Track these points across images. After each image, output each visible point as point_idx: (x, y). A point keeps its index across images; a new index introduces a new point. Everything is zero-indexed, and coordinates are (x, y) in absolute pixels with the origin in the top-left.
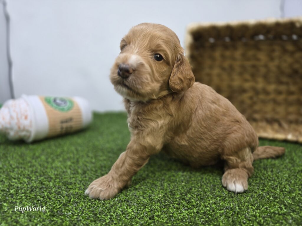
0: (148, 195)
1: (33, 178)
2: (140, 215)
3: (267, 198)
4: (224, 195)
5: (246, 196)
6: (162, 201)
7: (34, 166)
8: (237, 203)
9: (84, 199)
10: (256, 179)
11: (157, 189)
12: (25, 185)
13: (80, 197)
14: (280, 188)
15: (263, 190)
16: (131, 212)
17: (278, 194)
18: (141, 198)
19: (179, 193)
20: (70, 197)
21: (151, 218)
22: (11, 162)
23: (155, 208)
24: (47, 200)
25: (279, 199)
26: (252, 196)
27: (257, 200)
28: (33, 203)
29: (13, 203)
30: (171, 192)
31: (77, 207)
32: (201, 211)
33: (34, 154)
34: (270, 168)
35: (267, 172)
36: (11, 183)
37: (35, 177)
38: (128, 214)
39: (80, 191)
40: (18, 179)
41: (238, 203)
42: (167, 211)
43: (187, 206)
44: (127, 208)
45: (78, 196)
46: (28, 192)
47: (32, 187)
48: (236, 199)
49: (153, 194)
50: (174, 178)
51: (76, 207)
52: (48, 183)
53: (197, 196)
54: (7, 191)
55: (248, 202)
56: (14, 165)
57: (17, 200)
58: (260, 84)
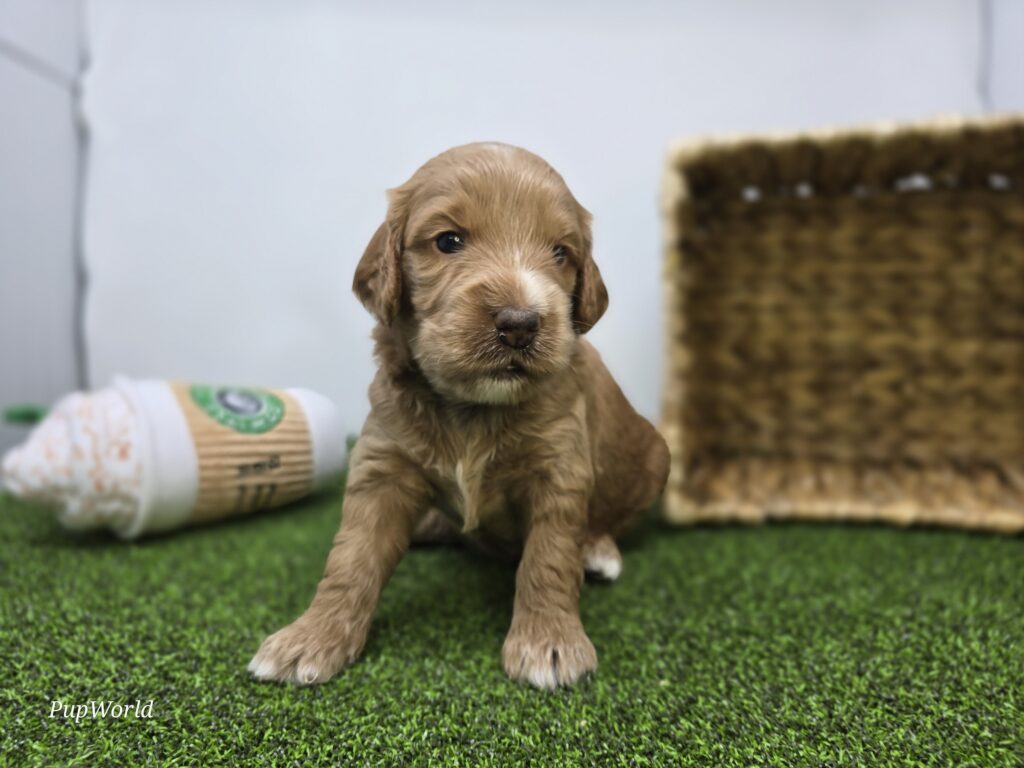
0: (537, 720)
1: (138, 659)
3: (971, 734)
4: (814, 722)
5: (893, 723)
6: (588, 742)
7: (140, 617)
8: (861, 749)
9: (309, 731)
10: (929, 664)
11: (570, 703)
12: (108, 680)
13: (297, 725)
14: (1018, 697)
15: (953, 704)
17: (1009, 719)
18: (515, 732)
19: (649, 715)
20: (262, 722)
22: (66, 604)
24: (180, 735)
25: (1013, 737)
26: (914, 726)
27: (934, 739)
28: (132, 744)
29: (64, 741)
30: (621, 711)
31: (284, 756)
33: (145, 578)
34: (976, 629)
35: (967, 641)
36: (61, 675)
37: (144, 657)
39: (298, 705)
40: (87, 658)
41: (866, 750)
43: (680, 762)
44: (462, 766)
45: (290, 722)
47: (131, 688)
48: (857, 737)
49: (555, 717)
50: (630, 664)
51: (280, 758)
52: (187, 676)
53: (713, 724)
54: (45, 701)
55: (902, 746)
56: (75, 613)
57: (78, 733)
58: (926, 340)
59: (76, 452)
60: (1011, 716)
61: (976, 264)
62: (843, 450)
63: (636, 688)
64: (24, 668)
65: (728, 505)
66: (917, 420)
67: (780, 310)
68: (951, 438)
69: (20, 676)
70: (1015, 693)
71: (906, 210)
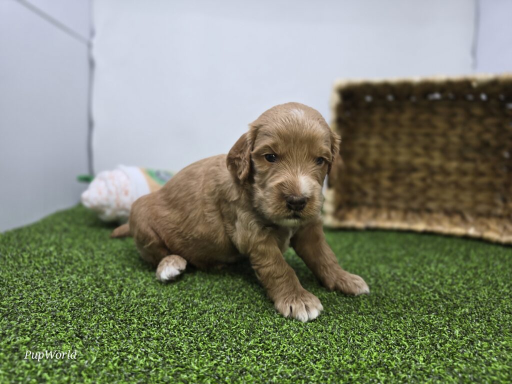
58: (437, 160)
59: (110, 192)
61: (459, 130)
62: (401, 204)
65: (351, 222)
66: (432, 193)
67: (378, 147)
68: (445, 201)
71: (432, 107)
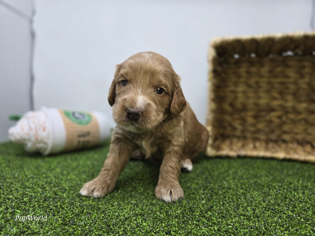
0: (165, 210)
1: (48, 189)
2: (156, 230)
3: (298, 220)
4: (249, 215)
5: (273, 216)
6: (180, 217)
7: (48, 177)
8: (263, 223)
9: (97, 210)
10: (286, 200)
11: (175, 206)
12: (39, 194)
13: (94, 208)
14: (313, 210)
15: (292, 211)
16: (146, 226)
17: (310, 216)
18: (158, 213)
19: (199, 210)
20: (83, 207)
21: (168, 232)
22: (27, 173)
23: (173, 223)
24: (59, 210)
25: (311, 221)
26: (280, 217)
27: (286, 221)
28: (45, 212)
29: (26, 210)
30: (190, 209)
31: (90, 217)
32: (222, 229)
33: (50, 166)
34: (301, 190)
35: (298, 193)
36: (25, 192)
37: (49, 188)
38: (143, 227)
39: (94, 203)
40: (33, 188)
41: (265, 223)
42: (185, 227)
43: (208, 224)
44: (142, 222)
45: (92, 208)
46: (41, 201)
47: (45, 196)
48: (262, 219)
49: (170, 210)
50: (194, 196)
52: (62, 194)
53: (218, 214)
54: (20, 199)
55: (276, 222)
56: (29, 175)
57: (30, 208)
58: (290, 103)
59: (30, 129)
60: (311, 216)
61: (307, 79)
62: (262, 137)
63: (195, 203)
64: (15, 190)
65: (226, 151)
66: (286, 128)
67: (244, 92)
68: (297, 134)
69: (13, 192)
70: (312, 209)
71: (285, 62)
